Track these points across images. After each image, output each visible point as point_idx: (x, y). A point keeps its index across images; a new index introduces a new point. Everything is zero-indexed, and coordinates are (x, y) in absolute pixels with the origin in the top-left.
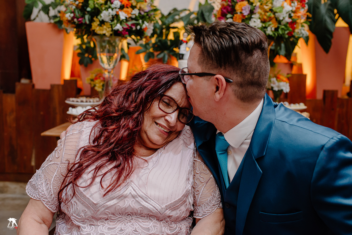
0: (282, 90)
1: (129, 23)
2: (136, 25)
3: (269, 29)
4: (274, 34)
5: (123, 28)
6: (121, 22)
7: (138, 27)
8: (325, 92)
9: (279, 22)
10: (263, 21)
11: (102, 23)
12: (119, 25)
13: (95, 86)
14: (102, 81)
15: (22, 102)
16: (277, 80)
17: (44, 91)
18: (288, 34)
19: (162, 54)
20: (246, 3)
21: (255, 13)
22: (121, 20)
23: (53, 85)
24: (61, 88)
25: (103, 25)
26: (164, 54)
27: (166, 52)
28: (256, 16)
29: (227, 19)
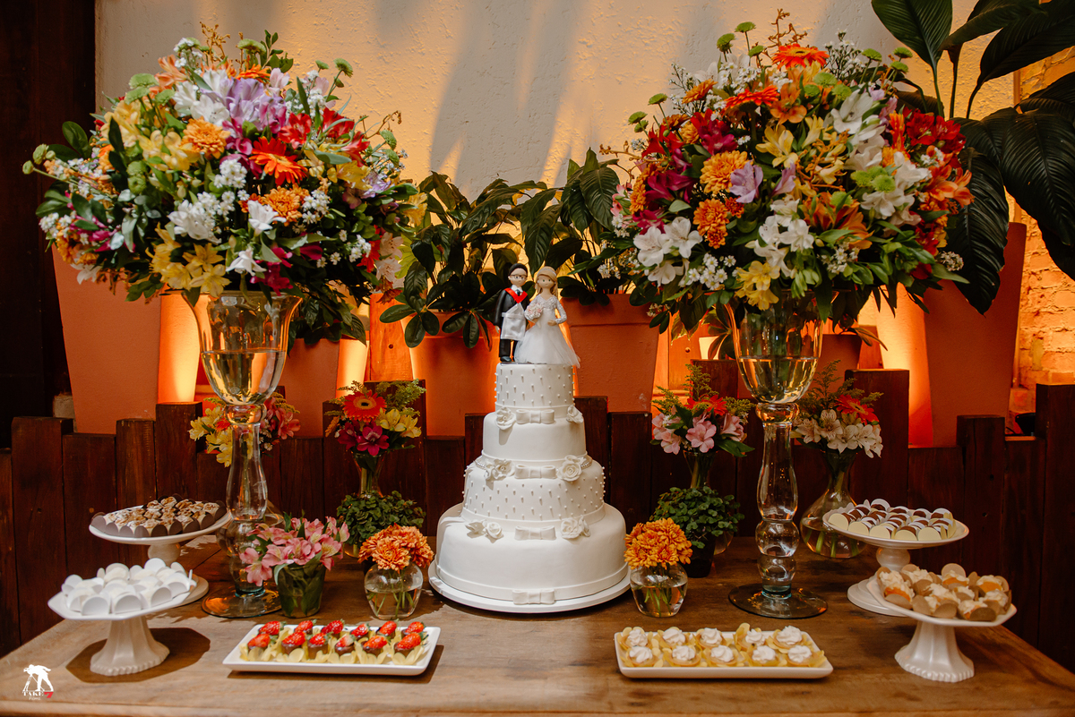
0: (860, 450)
3: (839, 255)
6: (259, 243)
9: (878, 227)
15: (32, 476)
16: (839, 415)
19: (461, 320)
20: (739, 158)
21: (782, 196)
22: (257, 233)
23: (127, 421)
24: (148, 431)
25: (186, 256)
26: (466, 317)
27: (472, 312)
28: (784, 209)
29: (671, 217)
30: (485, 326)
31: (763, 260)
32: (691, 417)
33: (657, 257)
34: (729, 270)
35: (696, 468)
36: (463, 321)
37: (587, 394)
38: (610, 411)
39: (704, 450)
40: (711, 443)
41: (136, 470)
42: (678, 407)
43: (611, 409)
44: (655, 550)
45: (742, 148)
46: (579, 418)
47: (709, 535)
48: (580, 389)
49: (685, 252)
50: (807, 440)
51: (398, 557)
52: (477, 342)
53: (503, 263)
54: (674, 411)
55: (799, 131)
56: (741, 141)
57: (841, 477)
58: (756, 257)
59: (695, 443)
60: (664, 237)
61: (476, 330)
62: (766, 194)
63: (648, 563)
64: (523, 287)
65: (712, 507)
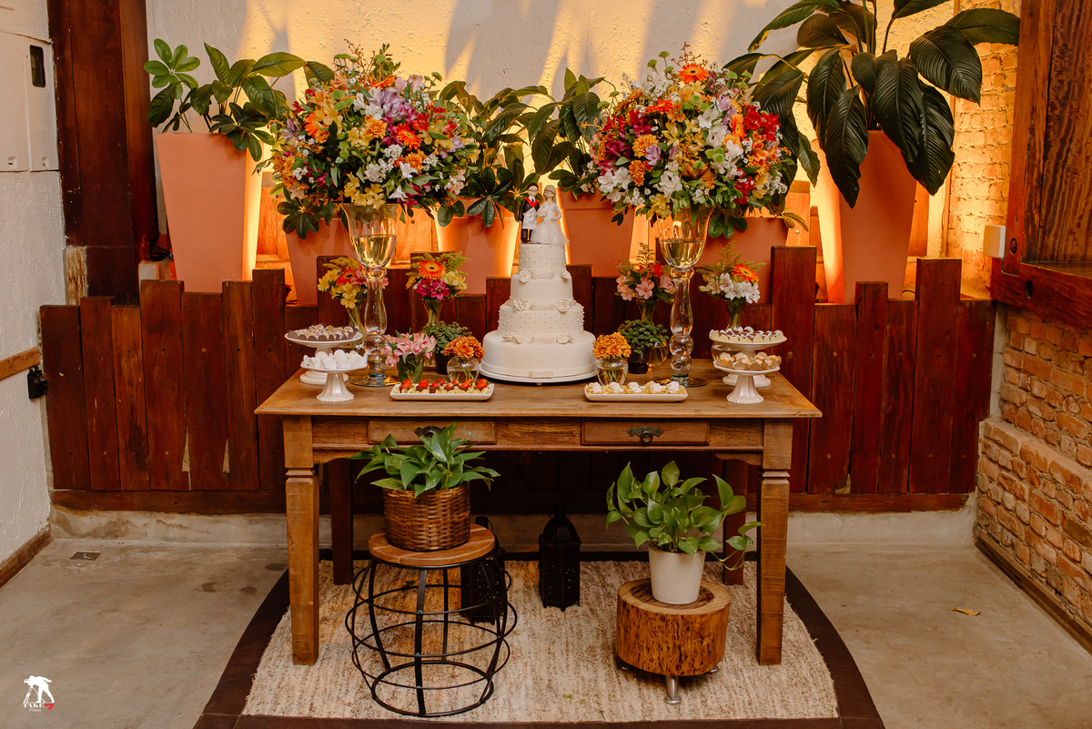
0: (743, 299)
1: (420, 182)
2: (433, 183)
3: (698, 192)
4: (708, 202)
5: (407, 194)
6: (404, 183)
7: (437, 188)
8: (859, 286)
9: (719, 178)
10: (686, 178)
11: (366, 185)
12: (399, 189)
13: (341, 296)
14: (354, 286)
15: (157, 325)
16: (732, 277)
17: (208, 297)
18: (736, 201)
19: (481, 205)
20: (653, 139)
21: (672, 161)
22: (403, 178)
23: (230, 283)
24: (247, 290)
25: (366, 190)
26: (485, 203)
27: (489, 198)
28: (673, 167)
29: (618, 167)
30: (499, 209)
31: (663, 193)
32: (639, 277)
33: (610, 188)
34: (646, 197)
35: (644, 311)
36: (482, 206)
37: (575, 263)
38: (593, 275)
39: (646, 297)
40: (651, 293)
41: (238, 319)
42: (632, 271)
43: (594, 274)
44: (609, 348)
45: (654, 133)
46: (568, 276)
47: (646, 347)
48: (571, 258)
49: (625, 186)
50: (713, 293)
51: (468, 351)
52: (494, 222)
53: (513, 159)
54: (629, 273)
55: (682, 126)
56: (653, 129)
57: (736, 316)
58: (658, 192)
59: (641, 293)
60: (614, 177)
61: (492, 213)
62: (665, 156)
63: (605, 356)
64: (536, 197)
65: (647, 330)
